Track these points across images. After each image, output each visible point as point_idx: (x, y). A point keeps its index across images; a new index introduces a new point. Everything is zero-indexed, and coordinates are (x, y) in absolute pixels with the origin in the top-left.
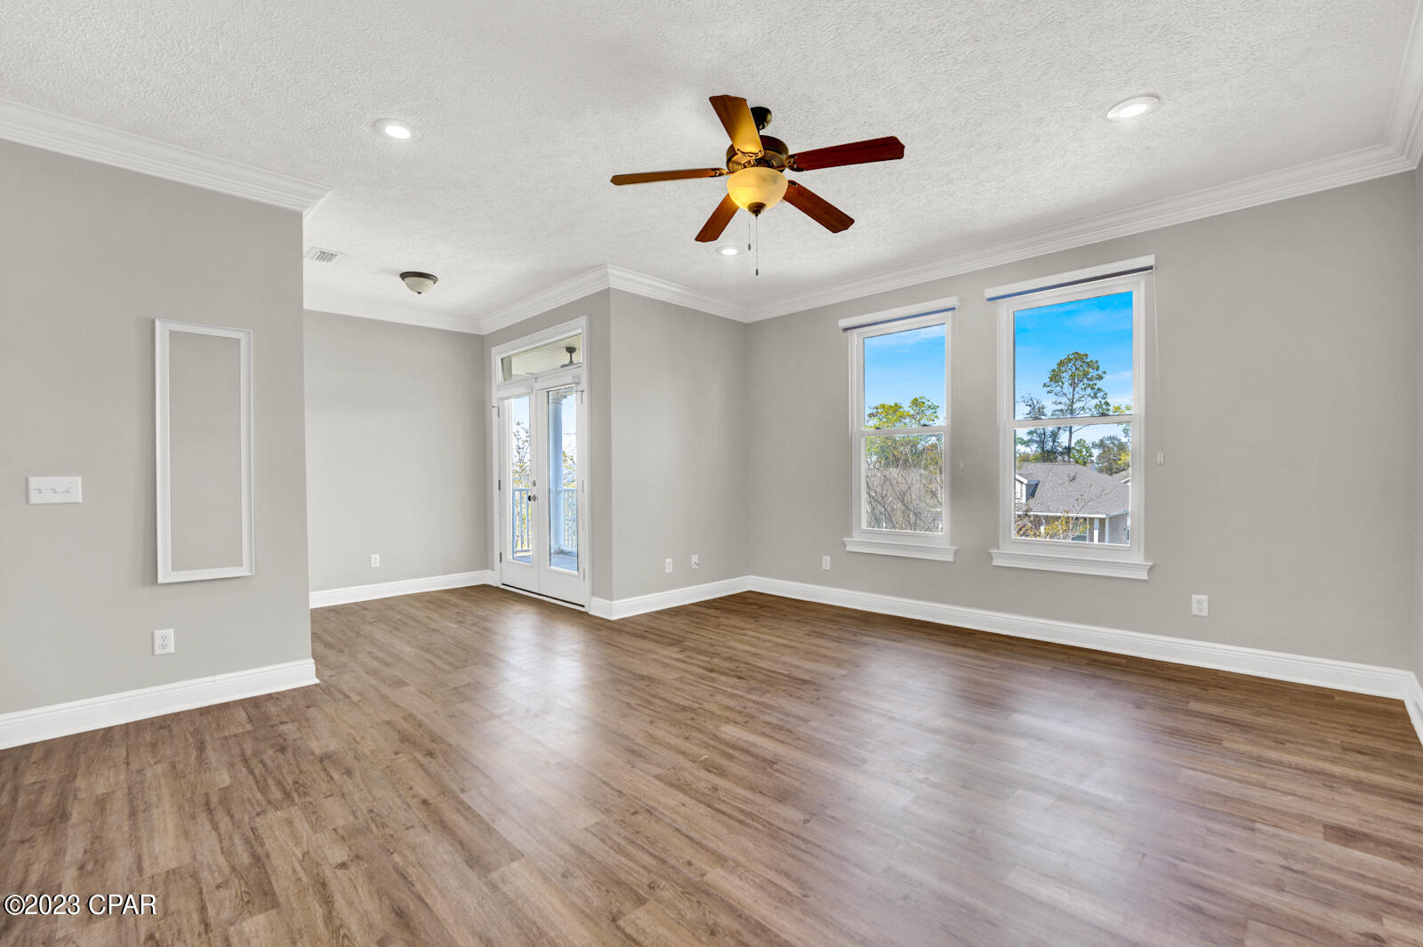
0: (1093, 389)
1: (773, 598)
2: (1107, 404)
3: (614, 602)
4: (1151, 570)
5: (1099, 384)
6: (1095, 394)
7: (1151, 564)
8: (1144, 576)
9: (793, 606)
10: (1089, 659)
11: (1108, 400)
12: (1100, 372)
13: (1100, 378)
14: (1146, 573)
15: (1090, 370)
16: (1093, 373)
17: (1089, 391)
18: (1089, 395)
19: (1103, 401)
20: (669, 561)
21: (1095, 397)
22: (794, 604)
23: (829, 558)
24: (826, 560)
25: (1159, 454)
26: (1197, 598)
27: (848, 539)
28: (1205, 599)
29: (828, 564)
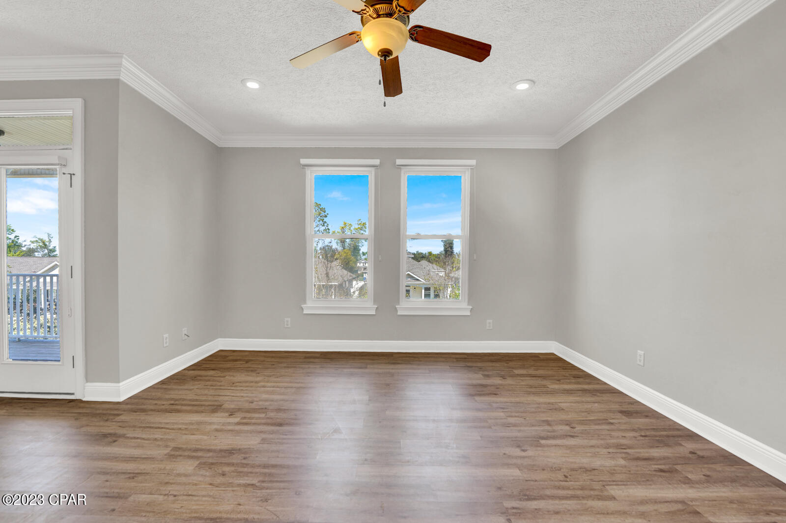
0: (323, 221)
1: (247, 354)
2: (328, 229)
3: (121, 384)
4: (471, 310)
5: (325, 220)
6: (324, 224)
7: (471, 307)
8: (468, 313)
9: (272, 357)
10: (456, 358)
11: (329, 227)
12: (326, 214)
13: (326, 216)
14: (469, 312)
15: (322, 212)
16: (323, 214)
17: (321, 222)
18: (321, 224)
19: (327, 228)
20: (166, 336)
21: (324, 226)
22: (265, 354)
23: (289, 319)
24: (287, 321)
25: (475, 255)
26: (488, 321)
27: (305, 306)
28: (491, 321)
29: (289, 323)
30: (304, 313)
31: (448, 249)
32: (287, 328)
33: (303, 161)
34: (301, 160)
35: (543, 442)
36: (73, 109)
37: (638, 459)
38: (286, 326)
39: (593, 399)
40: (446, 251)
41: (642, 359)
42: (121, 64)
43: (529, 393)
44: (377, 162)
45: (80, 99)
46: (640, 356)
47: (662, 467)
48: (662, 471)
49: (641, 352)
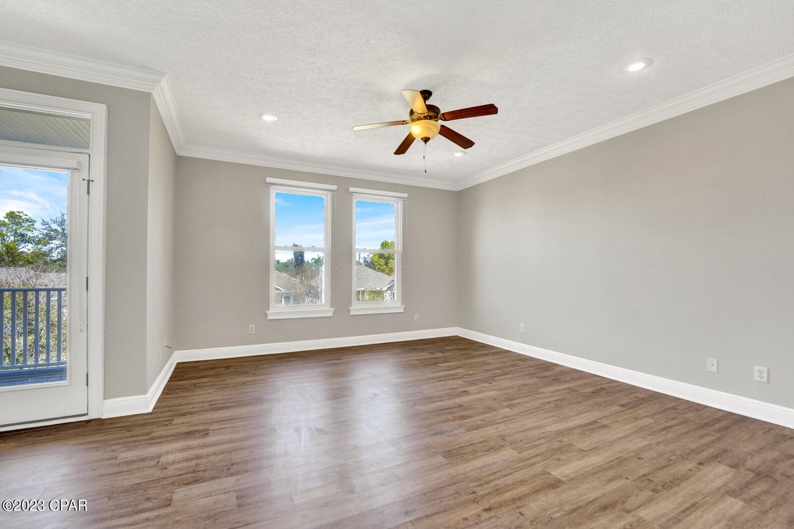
3: (147, 394)
4: (407, 308)
7: (407, 306)
8: (399, 311)
14: (402, 310)
20: (160, 347)
23: (253, 326)
24: (251, 328)
25: (406, 266)
26: (416, 316)
27: (268, 312)
28: (418, 315)
29: (253, 329)
30: (268, 318)
31: (298, 258)
32: (250, 334)
33: (269, 180)
34: (267, 178)
35: (495, 378)
36: (93, 113)
37: (541, 377)
38: (250, 332)
39: (500, 356)
40: (296, 258)
41: (524, 329)
42: (160, 81)
43: (466, 358)
44: (335, 187)
45: (105, 105)
46: (522, 327)
47: (554, 378)
48: (554, 380)
49: (522, 325)
